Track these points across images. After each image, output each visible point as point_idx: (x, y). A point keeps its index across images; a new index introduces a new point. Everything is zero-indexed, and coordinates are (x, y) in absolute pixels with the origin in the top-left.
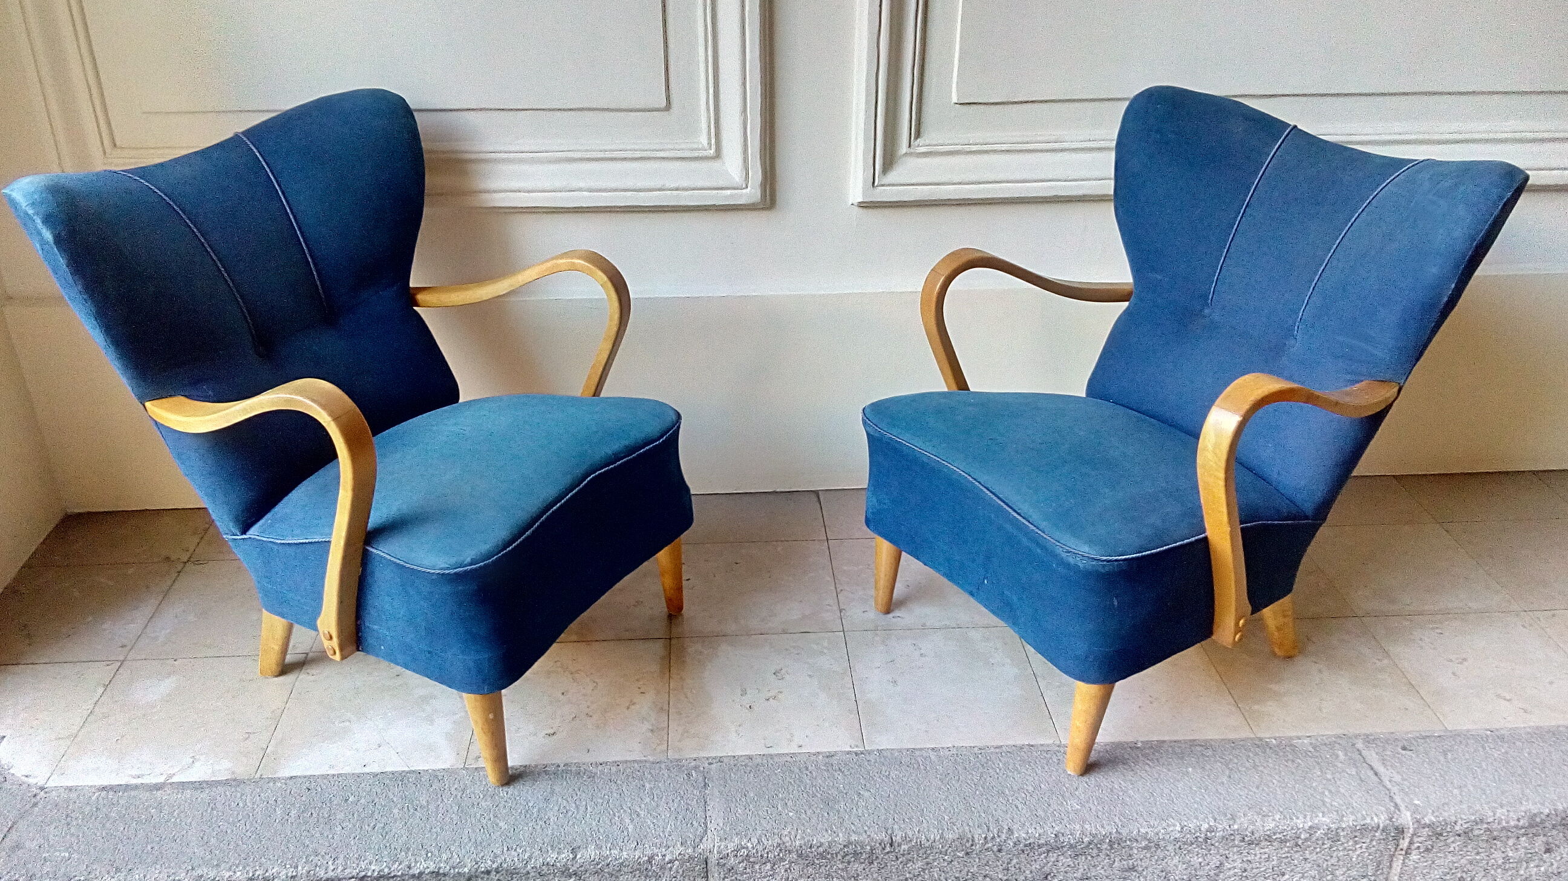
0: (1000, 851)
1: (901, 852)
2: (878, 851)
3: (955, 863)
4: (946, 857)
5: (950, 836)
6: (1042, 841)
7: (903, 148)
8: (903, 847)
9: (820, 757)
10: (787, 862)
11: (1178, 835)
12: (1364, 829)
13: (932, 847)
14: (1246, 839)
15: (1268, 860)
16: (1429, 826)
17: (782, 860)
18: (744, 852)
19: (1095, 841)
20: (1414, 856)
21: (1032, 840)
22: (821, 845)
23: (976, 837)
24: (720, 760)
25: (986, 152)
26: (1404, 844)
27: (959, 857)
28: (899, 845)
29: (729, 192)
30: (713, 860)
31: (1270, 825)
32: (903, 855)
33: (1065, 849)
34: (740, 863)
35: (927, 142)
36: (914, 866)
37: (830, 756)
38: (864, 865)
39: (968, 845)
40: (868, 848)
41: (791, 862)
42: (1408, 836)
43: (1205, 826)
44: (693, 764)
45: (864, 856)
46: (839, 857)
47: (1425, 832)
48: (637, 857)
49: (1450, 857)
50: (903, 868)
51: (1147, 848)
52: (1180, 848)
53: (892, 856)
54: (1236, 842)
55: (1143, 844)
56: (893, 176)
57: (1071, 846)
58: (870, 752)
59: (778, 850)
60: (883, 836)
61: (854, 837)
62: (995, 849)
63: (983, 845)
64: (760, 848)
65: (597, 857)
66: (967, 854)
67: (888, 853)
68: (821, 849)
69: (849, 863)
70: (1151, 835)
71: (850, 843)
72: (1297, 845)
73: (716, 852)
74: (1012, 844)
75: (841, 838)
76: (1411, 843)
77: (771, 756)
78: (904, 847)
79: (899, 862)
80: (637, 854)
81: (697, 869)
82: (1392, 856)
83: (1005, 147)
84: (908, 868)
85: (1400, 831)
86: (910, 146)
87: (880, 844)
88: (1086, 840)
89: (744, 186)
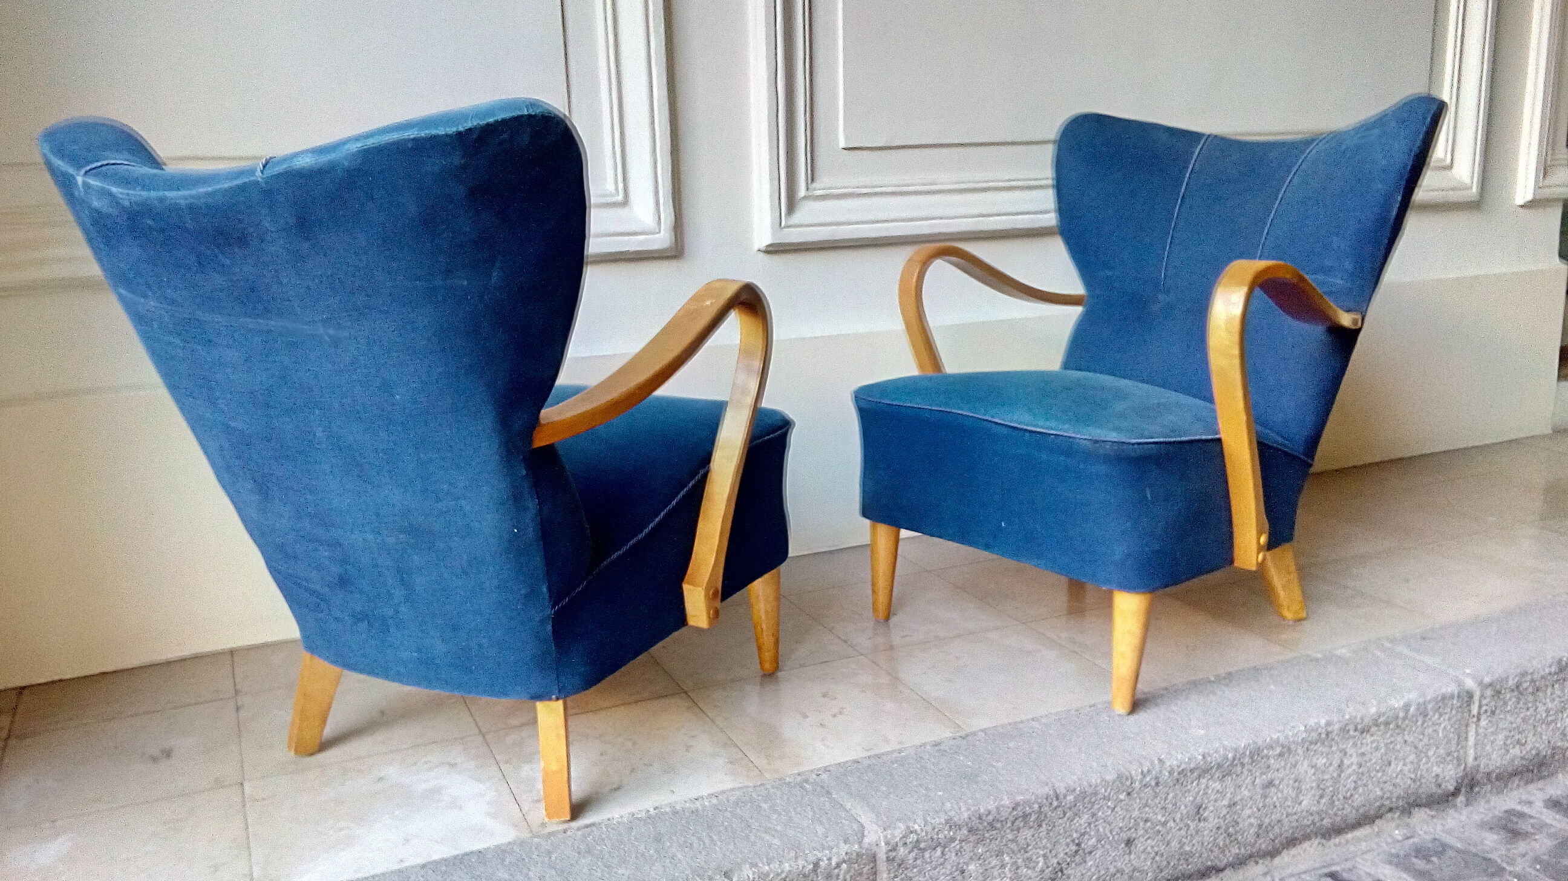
0: (1157, 784)
1: (1068, 805)
2: (1045, 809)
3: (1118, 809)
4: (1109, 804)
5: (1110, 777)
6: (1192, 766)
7: (802, 192)
8: (1068, 798)
9: (928, 747)
10: (957, 842)
11: (1304, 735)
12: (1444, 698)
13: (1096, 794)
14: (1359, 727)
15: (1377, 749)
16: (1491, 685)
17: (953, 840)
18: (913, 837)
19: (1238, 755)
20: (1483, 723)
21: (1183, 766)
22: (989, 813)
23: (1133, 773)
24: (826, 770)
25: (876, 194)
26: (1475, 710)
27: (1121, 801)
28: (1065, 797)
29: (642, 237)
30: (882, 856)
31: (1373, 710)
32: (1070, 809)
33: (1214, 771)
34: (910, 852)
35: (822, 186)
36: (1080, 821)
37: (937, 744)
38: (1033, 829)
39: (1128, 783)
40: (1036, 806)
41: (961, 841)
42: (1476, 698)
43: (1323, 722)
44: (799, 779)
45: (1033, 817)
46: (1009, 824)
47: (1489, 692)
48: (800, 866)
49: (1509, 718)
50: (1070, 826)
51: (1281, 755)
52: (1308, 749)
53: (1059, 812)
54: (1351, 733)
55: (1278, 750)
56: (798, 217)
57: (1219, 766)
58: (974, 734)
59: (947, 827)
60: (1046, 790)
61: (1019, 798)
62: (1153, 783)
63: (1141, 781)
64: (929, 828)
65: (756, 876)
66: (1129, 794)
67: (1056, 808)
68: (990, 818)
69: (1018, 829)
70: (1282, 739)
71: (1017, 805)
72: (1398, 727)
73: (883, 844)
74: (1167, 774)
75: (1006, 801)
76: (1480, 707)
77: (878, 756)
78: (1070, 798)
79: (1065, 819)
80: (801, 862)
81: (865, 870)
82: (1467, 725)
83: (890, 189)
84: (1075, 824)
85: (1470, 695)
86: (808, 189)
87: (1047, 799)
88: (1230, 756)
89: (657, 231)
